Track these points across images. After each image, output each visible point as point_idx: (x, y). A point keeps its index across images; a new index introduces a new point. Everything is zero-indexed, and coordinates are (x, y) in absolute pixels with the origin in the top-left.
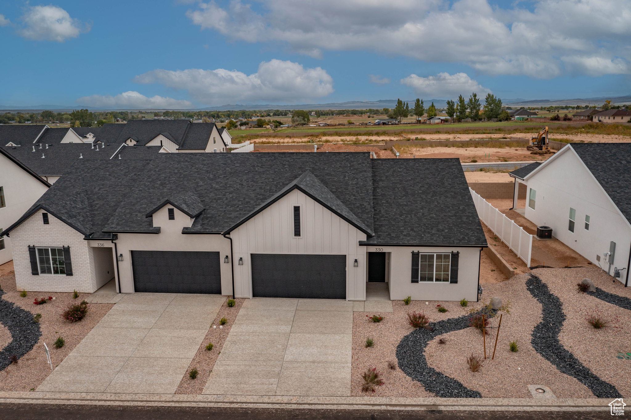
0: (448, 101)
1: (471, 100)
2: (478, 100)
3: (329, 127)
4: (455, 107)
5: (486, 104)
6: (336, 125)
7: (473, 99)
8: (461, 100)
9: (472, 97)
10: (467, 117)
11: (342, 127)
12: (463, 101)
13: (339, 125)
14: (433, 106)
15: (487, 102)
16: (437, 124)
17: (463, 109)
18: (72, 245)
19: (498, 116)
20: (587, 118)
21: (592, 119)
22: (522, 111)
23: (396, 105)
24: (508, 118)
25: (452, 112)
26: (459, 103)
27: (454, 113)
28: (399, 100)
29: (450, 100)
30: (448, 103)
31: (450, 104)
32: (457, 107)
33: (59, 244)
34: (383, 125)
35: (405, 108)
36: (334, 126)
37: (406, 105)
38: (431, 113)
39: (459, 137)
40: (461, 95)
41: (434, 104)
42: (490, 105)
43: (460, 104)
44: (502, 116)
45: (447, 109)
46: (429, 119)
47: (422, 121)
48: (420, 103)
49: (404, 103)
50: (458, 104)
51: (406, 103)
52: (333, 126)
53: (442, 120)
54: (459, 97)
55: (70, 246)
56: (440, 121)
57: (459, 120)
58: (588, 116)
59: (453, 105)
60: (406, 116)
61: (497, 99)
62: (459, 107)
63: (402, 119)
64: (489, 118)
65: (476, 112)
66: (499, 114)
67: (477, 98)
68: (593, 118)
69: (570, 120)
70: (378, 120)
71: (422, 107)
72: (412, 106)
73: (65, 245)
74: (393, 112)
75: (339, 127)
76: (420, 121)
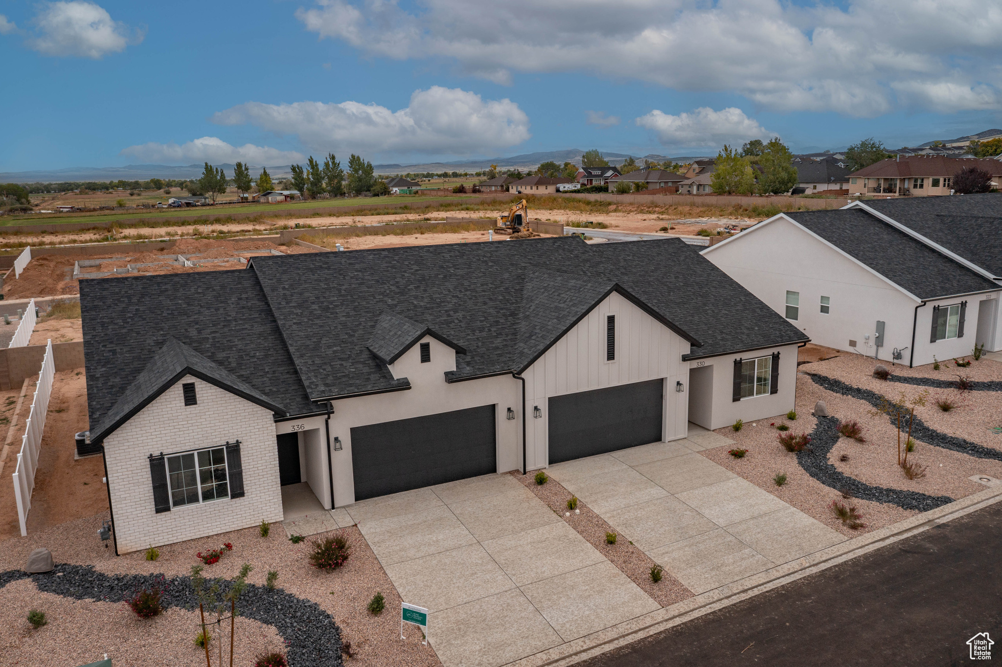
0: (293, 166)
1: (327, 164)
2: (339, 164)
3: (83, 214)
4: (305, 176)
5: (350, 170)
6: (94, 210)
7: (330, 163)
8: (312, 164)
9: (329, 159)
10: (324, 191)
11: (107, 212)
12: (317, 165)
13: (102, 209)
14: (265, 172)
15: (351, 167)
16: (281, 202)
17: (318, 179)
18: (244, 438)
19: (372, 189)
20: (499, 188)
21: (508, 190)
22: (400, 181)
23: (203, 174)
24: (386, 192)
25: (301, 183)
26: (309, 169)
27: (304, 184)
28: (206, 164)
29: (295, 165)
30: (293, 169)
31: (296, 170)
32: (308, 175)
33: (217, 439)
34: (188, 206)
35: (219, 177)
36: (92, 211)
37: (220, 173)
38: (265, 185)
39: (360, 220)
40: (311, 157)
41: (268, 171)
42: (356, 171)
43: (311, 171)
44: (377, 188)
45: (293, 178)
46: (264, 195)
47: (250, 199)
48: (243, 168)
49: (217, 169)
50: (308, 171)
51: (219, 169)
52: (90, 211)
53: (286, 196)
54: (309, 160)
55: (240, 440)
56: (283, 198)
57: (314, 196)
58: (502, 186)
59: (301, 172)
60: (222, 191)
61: (366, 162)
62: (310, 176)
63: (216, 196)
64: (358, 192)
65: (337, 183)
66: (371, 186)
67: (337, 161)
68: (509, 188)
69: (479, 191)
70: (175, 199)
71: (247, 175)
72: (230, 175)
73: (229, 441)
74: (199, 185)
75: (102, 212)
76: (246, 198)
